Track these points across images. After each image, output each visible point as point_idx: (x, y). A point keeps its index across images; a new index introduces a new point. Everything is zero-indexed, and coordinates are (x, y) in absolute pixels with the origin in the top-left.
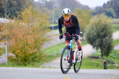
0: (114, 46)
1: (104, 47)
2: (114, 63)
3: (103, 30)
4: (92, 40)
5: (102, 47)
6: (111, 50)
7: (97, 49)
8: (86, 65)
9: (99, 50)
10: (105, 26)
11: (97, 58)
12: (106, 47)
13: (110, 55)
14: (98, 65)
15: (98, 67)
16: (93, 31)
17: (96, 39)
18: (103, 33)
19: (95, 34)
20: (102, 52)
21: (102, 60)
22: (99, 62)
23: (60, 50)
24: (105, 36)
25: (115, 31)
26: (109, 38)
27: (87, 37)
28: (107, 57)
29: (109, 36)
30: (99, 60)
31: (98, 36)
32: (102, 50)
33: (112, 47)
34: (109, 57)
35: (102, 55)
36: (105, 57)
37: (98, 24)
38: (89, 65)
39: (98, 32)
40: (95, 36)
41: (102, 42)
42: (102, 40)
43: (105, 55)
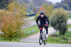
0: (68, 29)
1: (62, 29)
2: (67, 40)
3: (61, 18)
4: (54, 24)
5: (60, 29)
6: (66, 31)
7: (57, 30)
8: (50, 40)
9: (58, 31)
10: (63, 15)
11: (57, 36)
13: (65, 34)
14: (57, 41)
15: (58, 42)
16: (55, 19)
17: (57, 24)
18: (61, 20)
20: (60, 32)
21: (60, 37)
22: (58, 39)
23: (33, 30)
24: (62, 22)
25: (69, 19)
28: (63, 35)
29: (65, 22)
30: (58, 37)
31: (58, 22)
32: (60, 31)
33: (66, 29)
34: (64, 36)
35: (60, 34)
36: (62, 35)
37: (58, 14)
38: (51, 40)
39: (58, 19)
40: (56, 22)
41: (60, 26)
42: (60, 24)
43: (62, 34)
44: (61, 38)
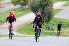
0: (54, 15)
1: (46, 15)
2: (53, 30)
4: (35, 8)
6: (51, 18)
8: (28, 30)
12: (47, 15)
13: (50, 22)
17: (39, 8)
18: (45, 3)
19: (38, 3)
24: (47, 5)
25: (55, 2)
26: (50, 7)
27: (31, 6)
28: (48, 23)
31: (41, 5)
33: (52, 15)
34: (49, 24)
36: (45, 24)
38: (31, 30)
40: (38, 5)
41: (43, 10)
42: (43, 9)
43: (46, 22)
44: (44, 27)
